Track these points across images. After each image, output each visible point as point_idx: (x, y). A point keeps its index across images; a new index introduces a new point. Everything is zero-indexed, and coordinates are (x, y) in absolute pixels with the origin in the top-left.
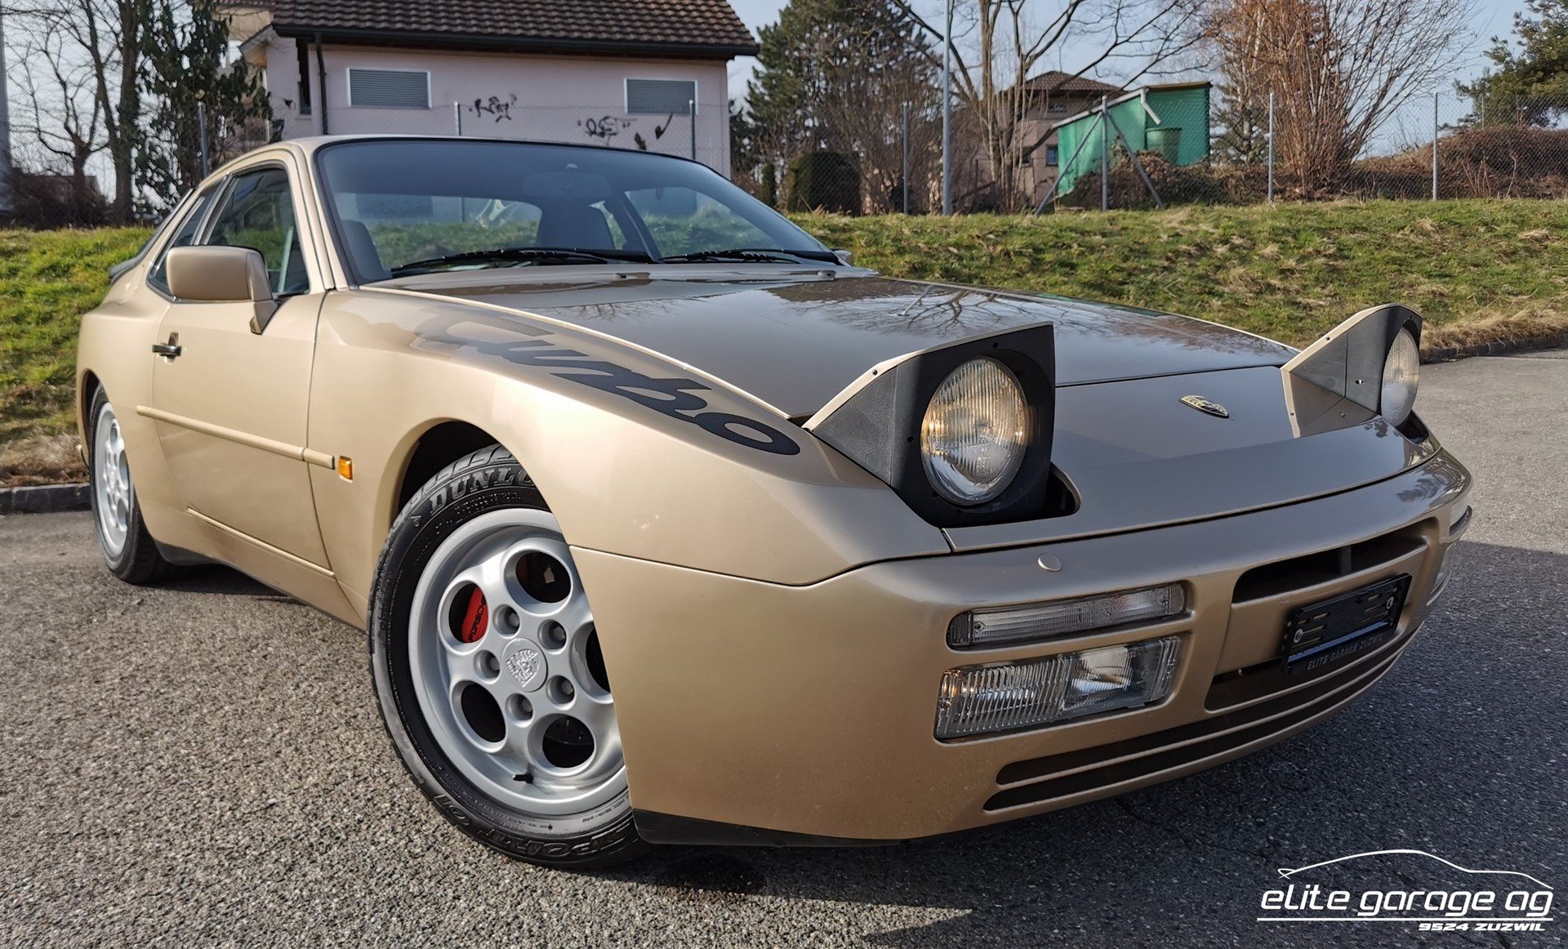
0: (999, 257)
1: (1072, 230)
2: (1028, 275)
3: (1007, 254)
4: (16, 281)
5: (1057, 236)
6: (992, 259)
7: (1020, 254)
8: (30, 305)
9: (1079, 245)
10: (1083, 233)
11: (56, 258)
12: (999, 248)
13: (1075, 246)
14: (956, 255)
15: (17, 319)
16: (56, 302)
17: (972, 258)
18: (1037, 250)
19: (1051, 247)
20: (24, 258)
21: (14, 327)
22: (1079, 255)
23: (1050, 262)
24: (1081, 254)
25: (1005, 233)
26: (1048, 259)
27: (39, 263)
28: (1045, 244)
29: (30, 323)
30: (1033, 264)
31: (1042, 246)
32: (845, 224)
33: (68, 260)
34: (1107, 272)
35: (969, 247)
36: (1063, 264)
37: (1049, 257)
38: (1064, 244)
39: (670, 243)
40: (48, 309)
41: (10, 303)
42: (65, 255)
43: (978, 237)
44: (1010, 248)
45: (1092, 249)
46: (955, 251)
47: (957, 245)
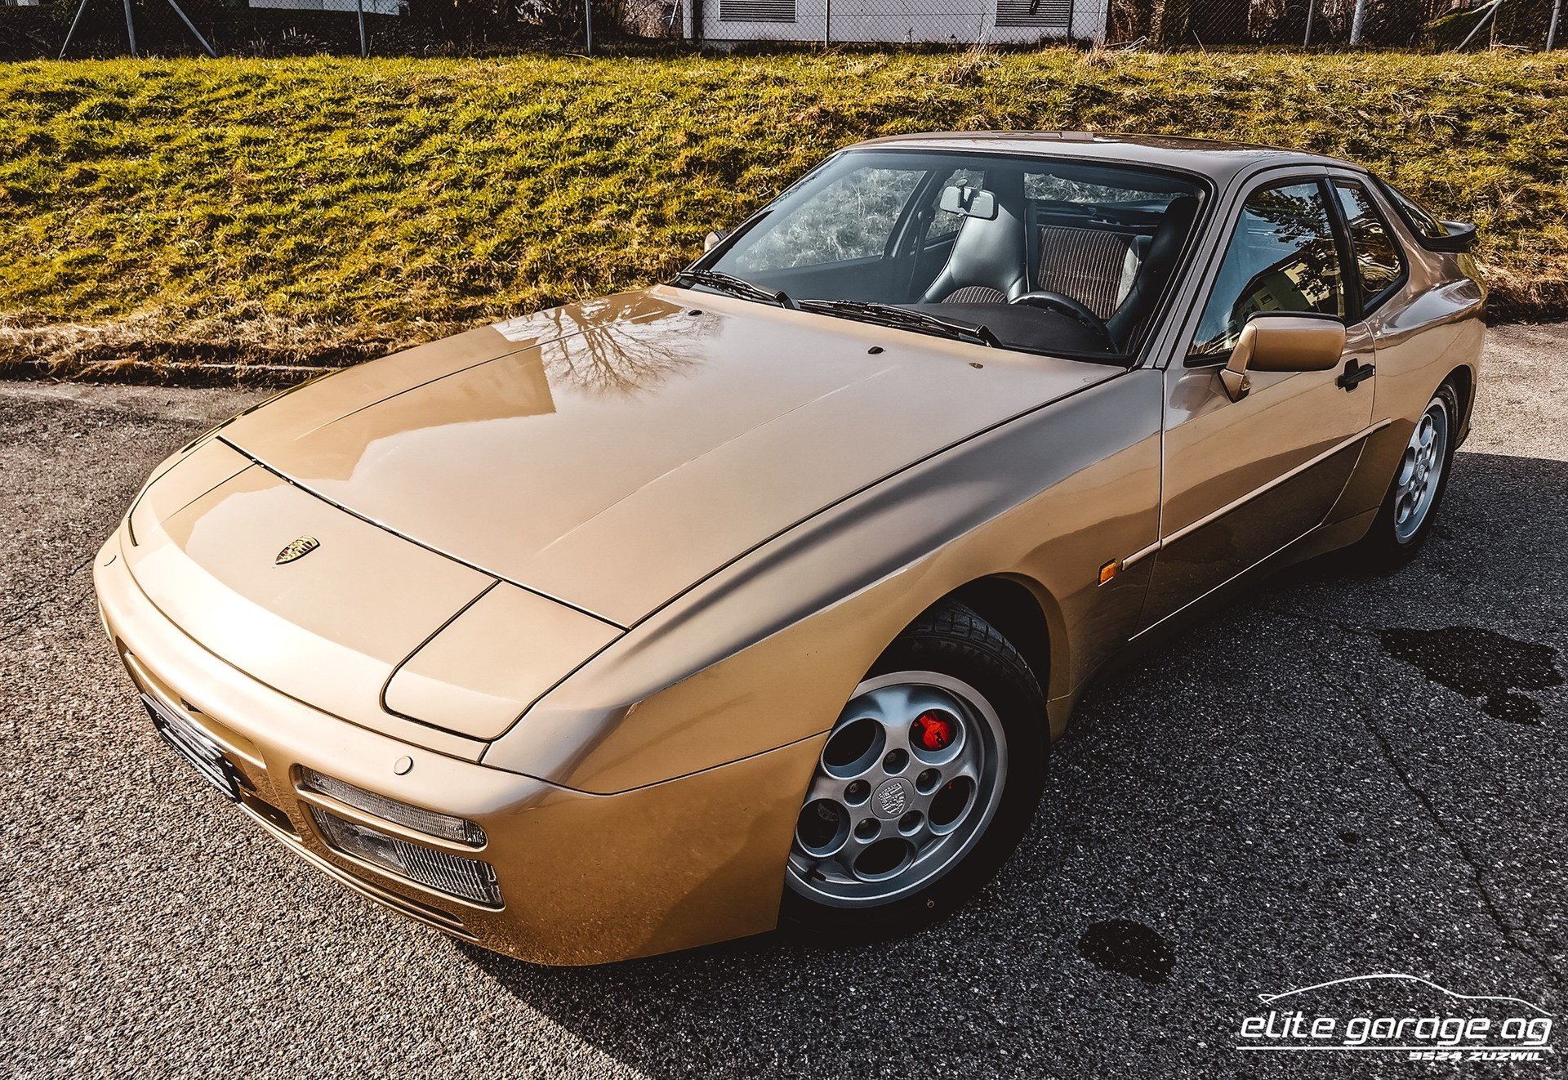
0: (1416, 125)
1: (1509, 86)
2: (1448, 151)
3: (1427, 121)
4: (448, 137)
5: (1490, 97)
6: (1408, 127)
7: (1441, 122)
8: (464, 167)
9: (1515, 109)
10: (1522, 91)
11: (479, 112)
12: (1418, 113)
13: (1510, 110)
14: (1367, 122)
15: (456, 183)
16: (484, 165)
17: (1384, 127)
18: (1464, 116)
19: (1480, 111)
20: (452, 107)
21: (455, 193)
22: (1513, 122)
23: (1477, 133)
24: (1517, 122)
25: (1427, 90)
26: (1474, 129)
27: (465, 116)
28: (1473, 107)
29: (466, 188)
30: (1456, 135)
31: (1468, 111)
32: (1244, 78)
33: (490, 115)
34: (1544, 147)
35: (1385, 110)
36: (1492, 135)
37: (1475, 125)
38: (1497, 108)
39: (1051, 105)
40: (479, 172)
41: (448, 164)
42: (486, 107)
43: (1395, 97)
44: (1431, 113)
45: (1530, 115)
46: (1366, 116)
47: (1369, 108)
